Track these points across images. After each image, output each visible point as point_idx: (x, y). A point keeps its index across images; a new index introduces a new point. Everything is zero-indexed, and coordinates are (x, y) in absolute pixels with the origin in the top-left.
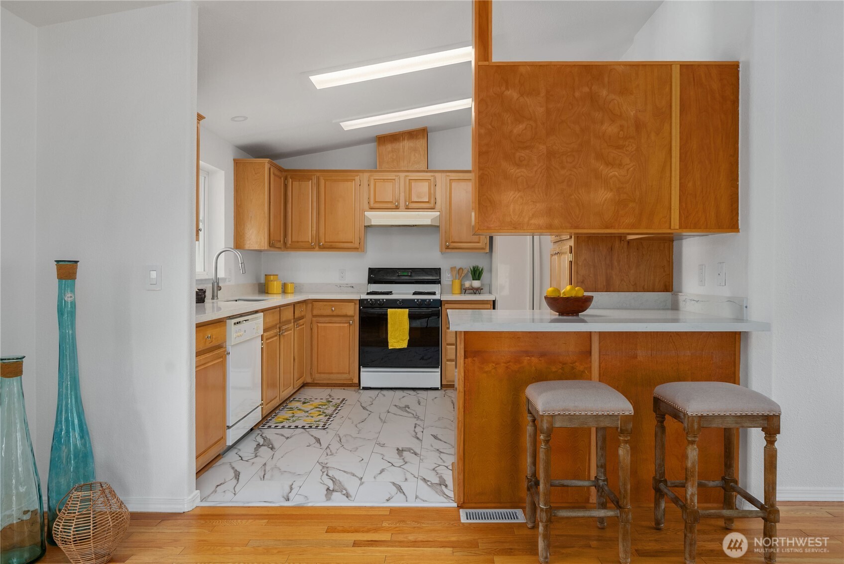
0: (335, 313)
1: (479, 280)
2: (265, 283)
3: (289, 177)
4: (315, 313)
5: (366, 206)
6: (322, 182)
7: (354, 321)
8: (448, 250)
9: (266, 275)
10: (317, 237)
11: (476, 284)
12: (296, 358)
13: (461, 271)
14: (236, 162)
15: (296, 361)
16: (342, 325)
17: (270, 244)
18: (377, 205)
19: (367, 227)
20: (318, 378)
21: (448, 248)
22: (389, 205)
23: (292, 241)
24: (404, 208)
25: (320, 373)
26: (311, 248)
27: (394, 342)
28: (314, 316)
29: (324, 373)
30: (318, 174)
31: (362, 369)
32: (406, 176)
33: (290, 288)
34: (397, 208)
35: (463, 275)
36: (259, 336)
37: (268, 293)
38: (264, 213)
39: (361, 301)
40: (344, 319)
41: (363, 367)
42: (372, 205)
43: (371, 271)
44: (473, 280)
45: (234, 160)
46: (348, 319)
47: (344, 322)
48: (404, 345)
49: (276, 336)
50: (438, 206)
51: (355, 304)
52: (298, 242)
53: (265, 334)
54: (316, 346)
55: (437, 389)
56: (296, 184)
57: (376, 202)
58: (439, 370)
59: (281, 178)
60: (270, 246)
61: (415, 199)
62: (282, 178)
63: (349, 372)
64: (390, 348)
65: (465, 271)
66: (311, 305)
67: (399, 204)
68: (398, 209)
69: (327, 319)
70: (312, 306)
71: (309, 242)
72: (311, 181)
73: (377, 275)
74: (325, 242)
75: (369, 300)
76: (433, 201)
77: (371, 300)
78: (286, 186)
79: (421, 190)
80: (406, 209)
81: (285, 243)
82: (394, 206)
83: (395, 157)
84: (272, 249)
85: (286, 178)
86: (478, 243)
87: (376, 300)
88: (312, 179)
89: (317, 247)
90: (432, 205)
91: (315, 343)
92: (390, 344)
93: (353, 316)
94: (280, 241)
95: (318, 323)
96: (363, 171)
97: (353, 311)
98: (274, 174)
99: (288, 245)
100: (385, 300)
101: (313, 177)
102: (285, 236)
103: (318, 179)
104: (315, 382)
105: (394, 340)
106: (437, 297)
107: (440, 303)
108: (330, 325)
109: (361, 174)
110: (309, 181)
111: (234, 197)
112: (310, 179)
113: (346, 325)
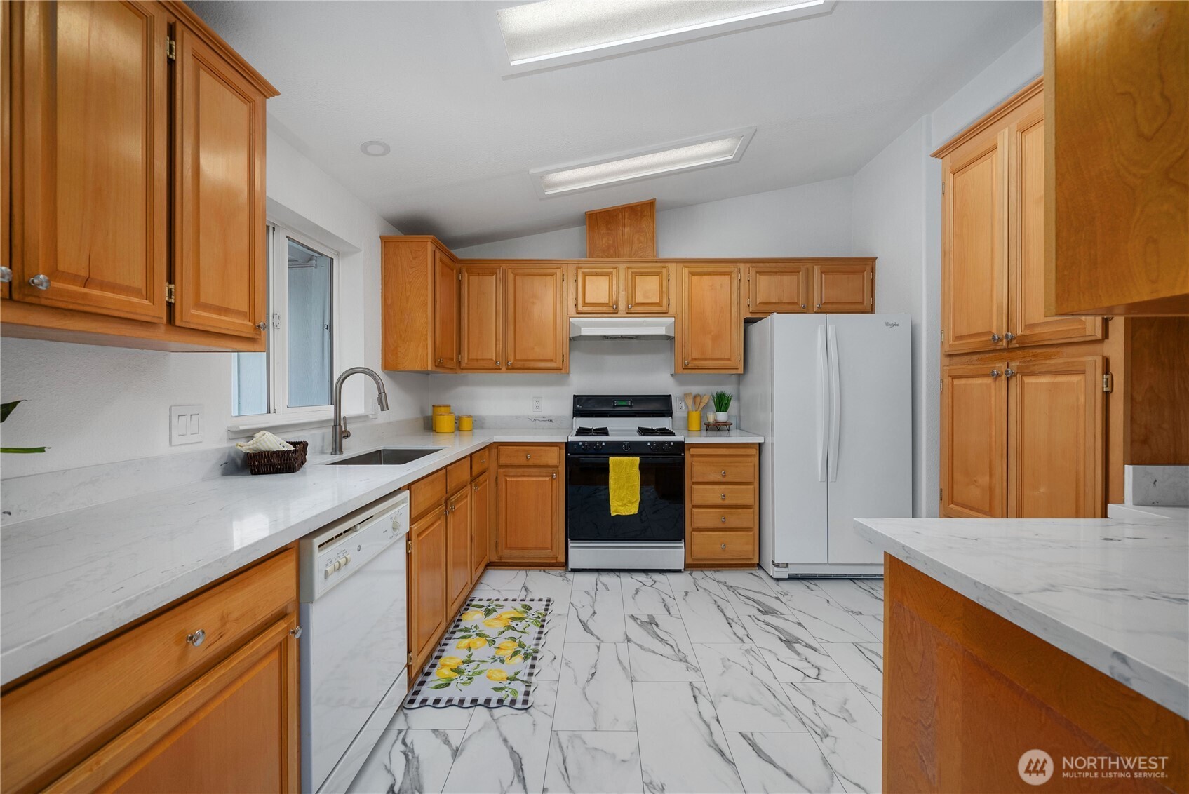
0: (531, 462)
1: (726, 411)
2: (432, 416)
3: (464, 270)
4: (503, 461)
5: (572, 310)
6: (510, 276)
7: (558, 473)
8: (686, 371)
9: (433, 406)
10: (504, 353)
11: (722, 417)
12: (475, 535)
13: (698, 400)
14: (385, 240)
15: (475, 541)
16: (541, 479)
17: (435, 362)
18: (586, 309)
19: (572, 339)
20: (507, 554)
21: (686, 367)
22: (604, 309)
23: (468, 358)
24: (625, 312)
25: (511, 548)
26: (495, 368)
27: (619, 506)
28: (501, 467)
29: (516, 549)
30: (504, 266)
31: (571, 544)
32: (628, 268)
33: (466, 424)
34: (615, 312)
35: (702, 405)
36: (403, 536)
37: (435, 431)
38: (427, 317)
39: (568, 445)
40: (544, 471)
41: (571, 540)
42: (580, 308)
43: (577, 399)
44: (718, 411)
45: (381, 237)
46: (550, 470)
47: (545, 474)
48: (633, 509)
49: (440, 518)
50: (672, 310)
51: (560, 448)
52: (477, 360)
53: (415, 527)
54: (504, 509)
55: (678, 571)
56: (474, 279)
57: (585, 304)
58: (683, 545)
59: (453, 271)
60: (436, 366)
61: (640, 299)
62: (455, 271)
63: (552, 547)
64: (613, 514)
65: (705, 400)
66: (496, 450)
67: (617, 307)
68: (617, 313)
69: (520, 471)
70: (498, 451)
71: (492, 360)
72: (494, 276)
73: (585, 406)
74: (515, 360)
75: (581, 443)
76: (665, 302)
77: (583, 443)
78: (460, 283)
79: (647, 289)
80: (628, 313)
81: (459, 362)
82: (611, 310)
83: (611, 242)
84: (439, 370)
85: (460, 272)
86: (729, 360)
87: (590, 443)
88: (496, 273)
89: (504, 368)
90: (663, 309)
91: (502, 504)
92: (612, 509)
93: (557, 467)
94: (452, 359)
95: (506, 476)
96: (567, 262)
97: (556, 458)
98: (441, 260)
99: (464, 365)
100: (603, 444)
101: (498, 270)
102: (460, 352)
103: (505, 273)
104: (503, 561)
105: (618, 503)
106: (678, 438)
107: (681, 446)
108: (525, 479)
109: (564, 266)
110: (492, 276)
111: (382, 293)
112: (493, 273)
113: (547, 479)
